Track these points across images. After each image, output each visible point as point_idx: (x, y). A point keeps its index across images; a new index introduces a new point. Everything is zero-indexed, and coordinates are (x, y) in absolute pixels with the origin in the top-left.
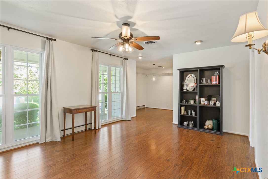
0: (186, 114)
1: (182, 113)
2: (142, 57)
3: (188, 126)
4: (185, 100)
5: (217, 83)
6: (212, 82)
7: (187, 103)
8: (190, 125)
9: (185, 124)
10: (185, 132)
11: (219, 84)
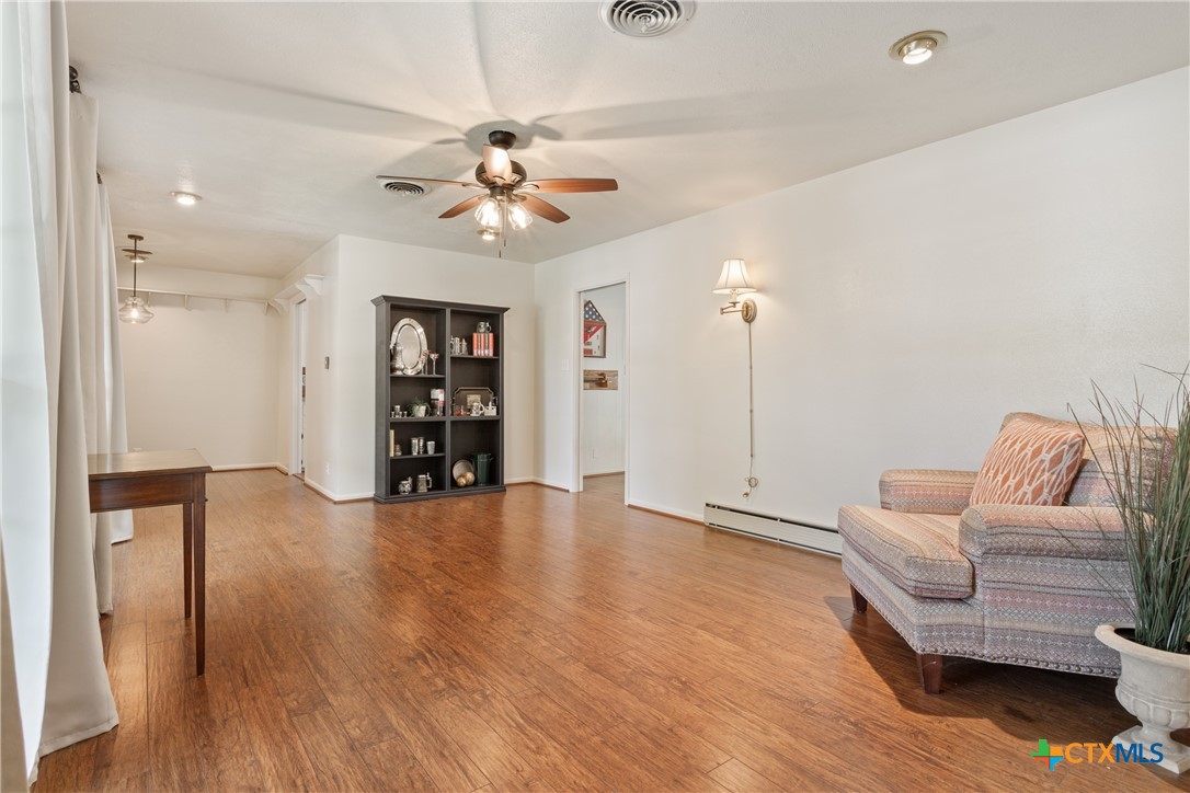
0: (399, 454)
1: (392, 454)
2: (197, 197)
3: (414, 488)
4: (398, 407)
5: (489, 353)
6: (475, 351)
7: (409, 415)
8: (422, 488)
9: (406, 486)
10: (406, 510)
11: (494, 355)
